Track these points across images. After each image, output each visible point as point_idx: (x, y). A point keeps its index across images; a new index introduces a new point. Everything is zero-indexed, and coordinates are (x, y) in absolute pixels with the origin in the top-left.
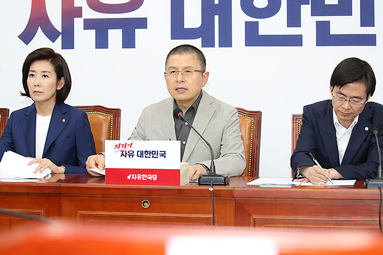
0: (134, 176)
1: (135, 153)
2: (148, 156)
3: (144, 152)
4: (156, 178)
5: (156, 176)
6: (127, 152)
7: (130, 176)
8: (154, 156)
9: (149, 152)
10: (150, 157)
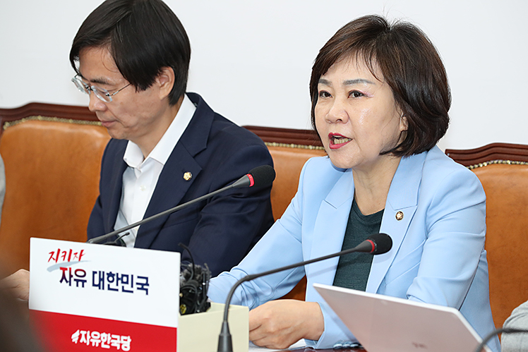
0: (86, 335)
1: (89, 278)
2: (113, 285)
3: (106, 276)
4: (128, 344)
5: (129, 340)
6: (73, 273)
7: (77, 334)
8: (127, 287)
9: (115, 277)
10: (117, 290)
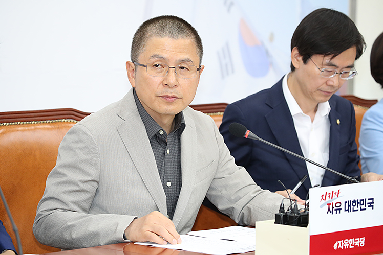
1: (342, 207)
2: (355, 208)
3: (352, 203)
4: (363, 242)
5: (364, 239)
6: (334, 206)
7: (337, 243)
8: (363, 207)
9: (357, 203)
10: (358, 210)
